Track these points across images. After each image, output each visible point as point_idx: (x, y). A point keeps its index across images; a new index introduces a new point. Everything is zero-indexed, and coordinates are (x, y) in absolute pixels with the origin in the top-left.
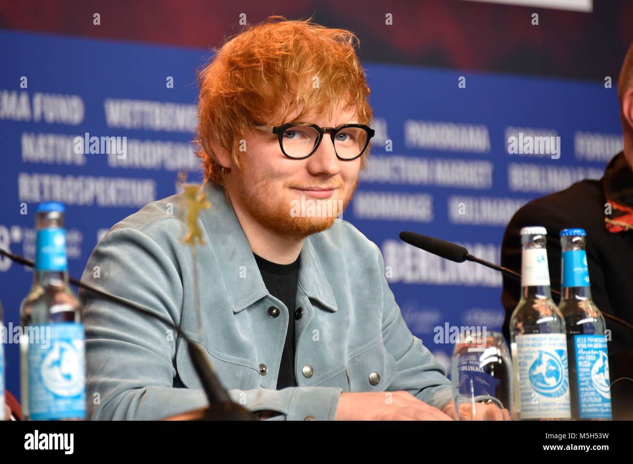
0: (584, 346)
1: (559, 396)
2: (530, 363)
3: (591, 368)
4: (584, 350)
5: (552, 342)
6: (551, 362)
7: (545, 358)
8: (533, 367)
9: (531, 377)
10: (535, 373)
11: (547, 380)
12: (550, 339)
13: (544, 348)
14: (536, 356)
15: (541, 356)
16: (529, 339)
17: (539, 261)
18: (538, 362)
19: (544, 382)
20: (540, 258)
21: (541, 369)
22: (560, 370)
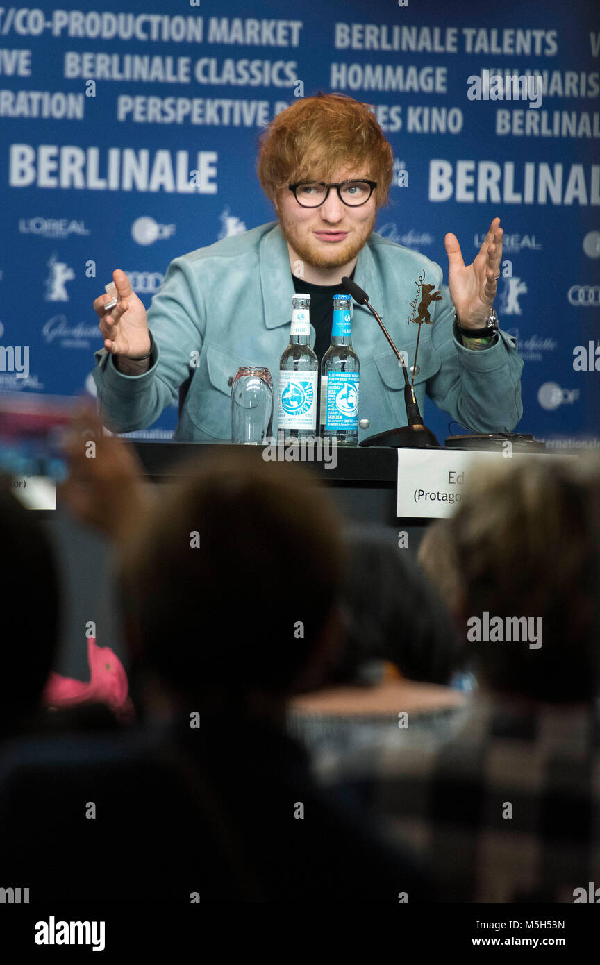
0: (333, 379)
1: (299, 414)
2: (283, 390)
3: (336, 395)
4: (333, 382)
5: (297, 376)
6: (296, 391)
7: (292, 387)
8: (284, 394)
9: (283, 400)
10: (285, 397)
11: (291, 402)
12: (296, 374)
13: (292, 381)
14: (286, 386)
15: (289, 385)
16: (283, 373)
17: (298, 318)
18: (287, 390)
19: (289, 405)
20: (300, 316)
21: (288, 395)
22: (302, 396)
